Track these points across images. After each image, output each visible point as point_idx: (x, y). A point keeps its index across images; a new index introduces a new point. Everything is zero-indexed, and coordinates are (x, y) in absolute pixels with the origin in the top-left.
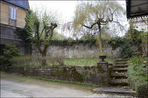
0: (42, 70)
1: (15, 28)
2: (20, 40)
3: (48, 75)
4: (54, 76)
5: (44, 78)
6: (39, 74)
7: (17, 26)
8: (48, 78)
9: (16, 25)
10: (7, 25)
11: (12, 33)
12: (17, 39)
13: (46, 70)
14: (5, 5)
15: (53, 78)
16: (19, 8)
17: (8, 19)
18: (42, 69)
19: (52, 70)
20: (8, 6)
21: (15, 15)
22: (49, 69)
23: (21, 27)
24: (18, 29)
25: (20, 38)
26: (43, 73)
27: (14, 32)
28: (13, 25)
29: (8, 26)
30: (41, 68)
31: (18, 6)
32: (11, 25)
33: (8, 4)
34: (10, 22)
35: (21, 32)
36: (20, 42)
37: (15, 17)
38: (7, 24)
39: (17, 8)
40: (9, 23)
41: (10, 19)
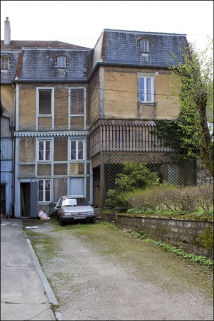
0: (174, 227)
1: (153, 123)
2: (168, 149)
3: (184, 242)
4: (198, 245)
5: (177, 247)
6: (167, 235)
7: (159, 118)
8: (185, 250)
9: (155, 115)
10: (134, 120)
11: (146, 135)
12: (159, 149)
13: (183, 228)
14: (127, 75)
15: (195, 251)
16: (162, 71)
17: (135, 106)
18: (173, 223)
19: (195, 229)
20: (134, 75)
21: (152, 92)
22: (189, 225)
23: (169, 118)
24: (160, 124)
25: (166, 145)
26: (175, 233)
27: (152, 133)
28: (147, 117)
29: (136, 122)
30: (171, 219)
31: (158, 68)
32: (142, 117)
33: (134, 70)
34: (141, 111)
35: (169, 128)
36: (167, 153)
37: (152, 96)
38: (133, 116)
39: (157, 73)
40: (138, 114)
41: (139, 104)
